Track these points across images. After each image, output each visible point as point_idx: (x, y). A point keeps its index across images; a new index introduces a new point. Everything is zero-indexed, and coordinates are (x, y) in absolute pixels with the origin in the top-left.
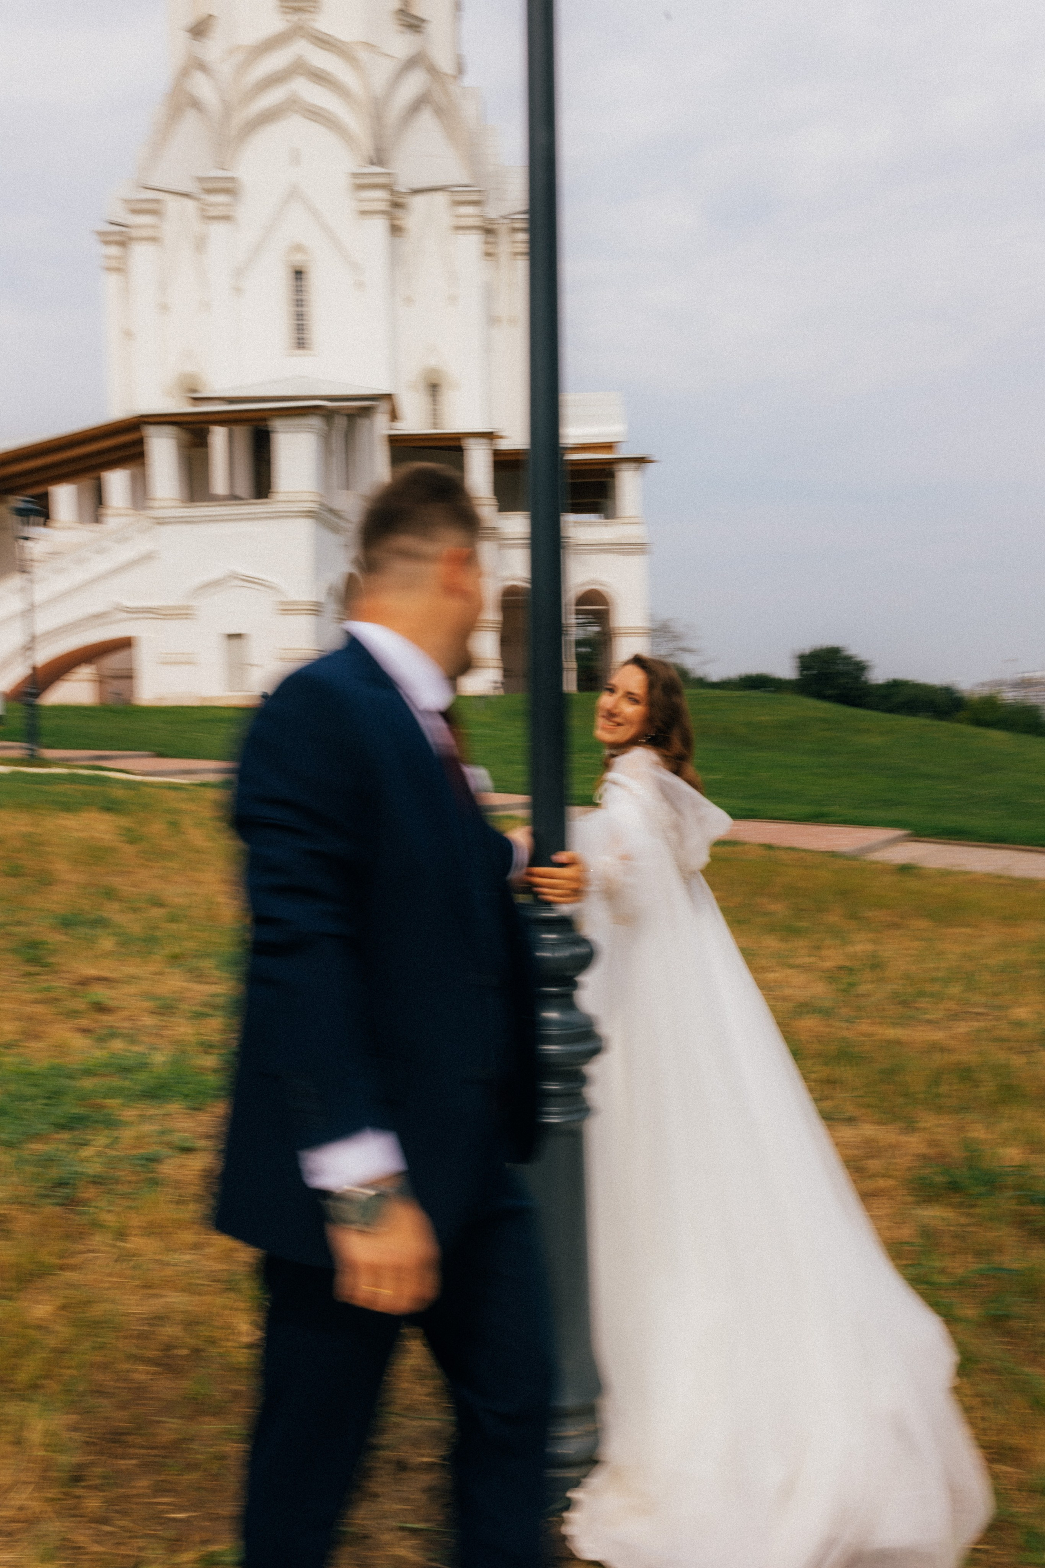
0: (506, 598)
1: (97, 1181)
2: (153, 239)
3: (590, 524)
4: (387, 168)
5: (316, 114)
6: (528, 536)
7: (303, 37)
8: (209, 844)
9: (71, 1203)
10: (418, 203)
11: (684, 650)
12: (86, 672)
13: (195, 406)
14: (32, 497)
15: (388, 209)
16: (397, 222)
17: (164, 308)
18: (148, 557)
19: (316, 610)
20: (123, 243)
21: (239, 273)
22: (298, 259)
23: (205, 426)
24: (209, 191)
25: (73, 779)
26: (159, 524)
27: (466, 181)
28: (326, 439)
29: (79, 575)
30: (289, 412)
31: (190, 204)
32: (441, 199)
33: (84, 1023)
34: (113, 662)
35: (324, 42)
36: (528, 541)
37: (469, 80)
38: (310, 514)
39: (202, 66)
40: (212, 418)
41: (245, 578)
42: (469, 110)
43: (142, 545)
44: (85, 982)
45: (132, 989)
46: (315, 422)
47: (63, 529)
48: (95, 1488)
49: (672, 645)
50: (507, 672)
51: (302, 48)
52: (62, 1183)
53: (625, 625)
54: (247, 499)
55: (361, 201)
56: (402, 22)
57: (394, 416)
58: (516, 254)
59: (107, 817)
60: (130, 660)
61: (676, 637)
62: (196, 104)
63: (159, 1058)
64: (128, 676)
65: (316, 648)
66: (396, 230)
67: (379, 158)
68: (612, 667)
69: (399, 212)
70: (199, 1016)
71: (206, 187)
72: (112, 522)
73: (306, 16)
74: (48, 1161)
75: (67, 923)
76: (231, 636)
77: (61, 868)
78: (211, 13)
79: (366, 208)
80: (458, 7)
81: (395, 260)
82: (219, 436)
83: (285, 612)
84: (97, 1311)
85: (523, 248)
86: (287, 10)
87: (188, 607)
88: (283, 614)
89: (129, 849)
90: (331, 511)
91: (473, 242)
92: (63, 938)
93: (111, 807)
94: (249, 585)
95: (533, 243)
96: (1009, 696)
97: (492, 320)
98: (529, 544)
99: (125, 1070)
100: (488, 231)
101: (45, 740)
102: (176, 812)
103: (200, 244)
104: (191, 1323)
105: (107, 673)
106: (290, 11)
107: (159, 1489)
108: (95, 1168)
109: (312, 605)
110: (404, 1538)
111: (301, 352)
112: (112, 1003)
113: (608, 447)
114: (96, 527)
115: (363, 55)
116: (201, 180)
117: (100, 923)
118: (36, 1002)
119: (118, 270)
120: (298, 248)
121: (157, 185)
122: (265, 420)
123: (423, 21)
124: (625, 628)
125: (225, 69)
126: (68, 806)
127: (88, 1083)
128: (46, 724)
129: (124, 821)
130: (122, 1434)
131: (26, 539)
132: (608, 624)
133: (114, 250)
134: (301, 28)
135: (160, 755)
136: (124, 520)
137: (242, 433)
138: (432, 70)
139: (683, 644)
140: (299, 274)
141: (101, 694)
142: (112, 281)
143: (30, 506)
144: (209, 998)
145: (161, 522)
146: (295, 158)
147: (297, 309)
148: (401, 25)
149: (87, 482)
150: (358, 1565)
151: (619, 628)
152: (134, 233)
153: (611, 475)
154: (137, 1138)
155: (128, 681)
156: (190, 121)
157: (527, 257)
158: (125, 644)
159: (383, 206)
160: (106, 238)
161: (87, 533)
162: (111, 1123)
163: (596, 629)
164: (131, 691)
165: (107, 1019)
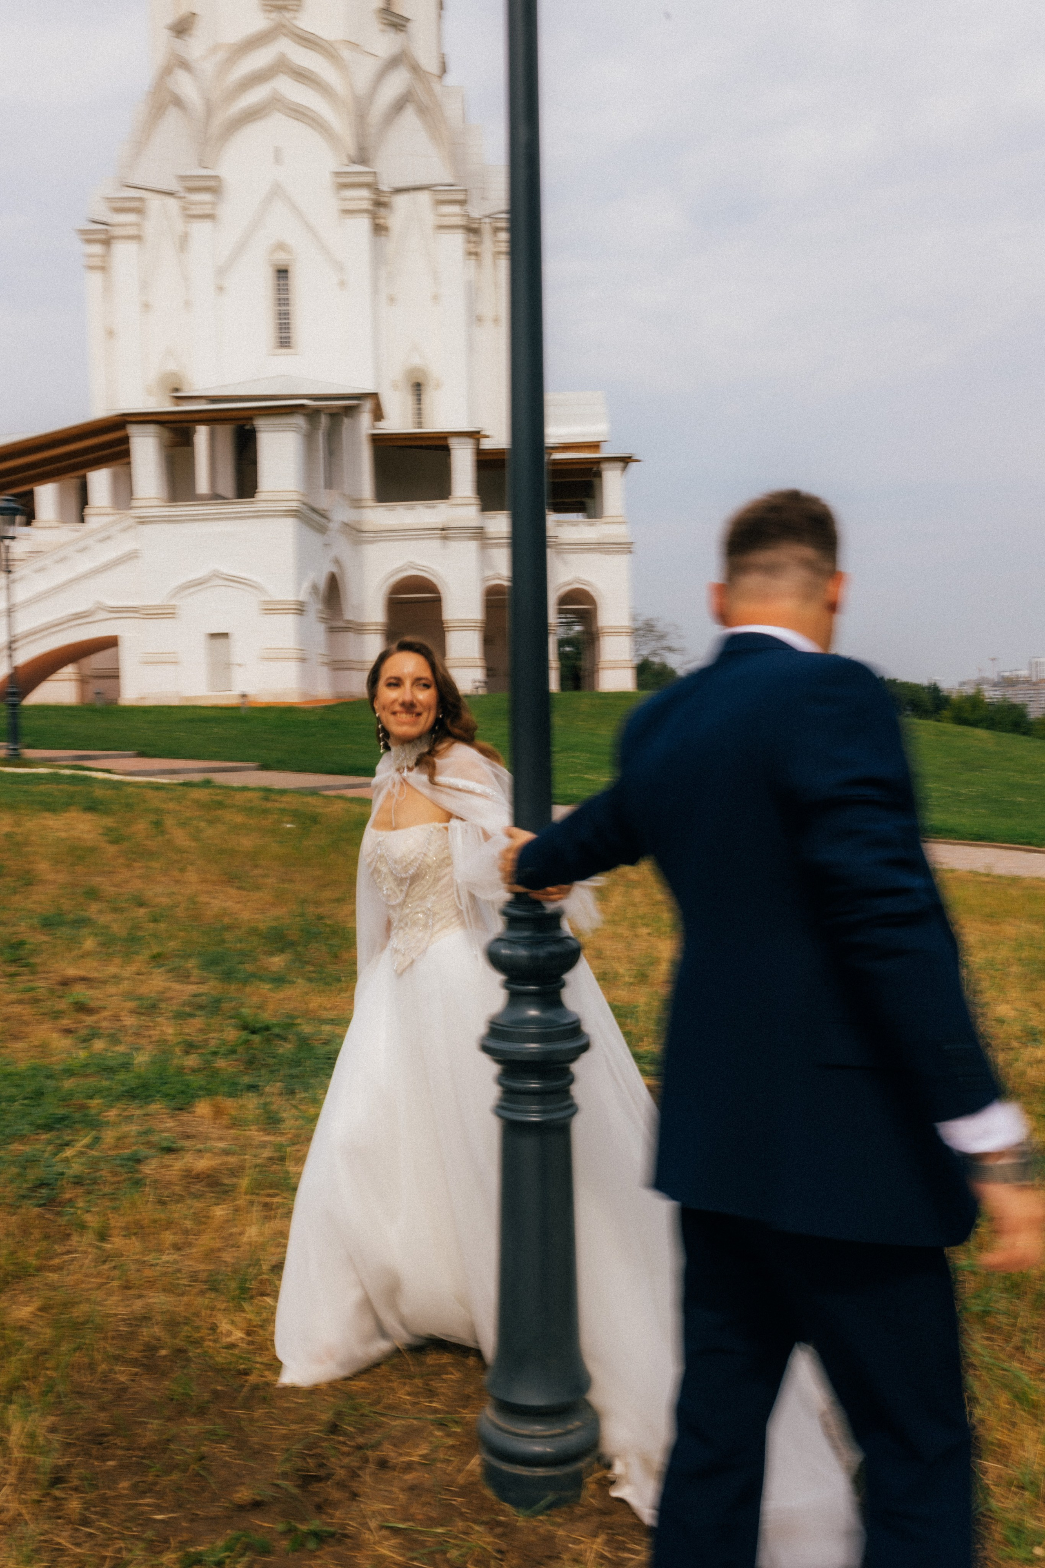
0: (489, 598)
1: (78, 1181)
2: (138, 238)
3: (574, 524)
4: (372, 168)
5: (299, 113)
6: (509, 535)
7: (285, 35)
8: (193, 844)
9: (50, 1203)
10: (400, 201)
11: (670, 649)
12: (69, 671)
13: (178, 405)
14: (12, 495)
15: (370, 208)
16: (381, 221)
17: (146, 306)
18: (131, 556)
19: (300, 609)
20: (107, 242)
21: (222, 271)
22: (281, 258)
23: (190, 425)
24: (191, 190)
25: (55, 778)
26: (143, 523)
27: (450, 180)
28: (309, 438)
29: (62, 574)
30: (271, 412)
31: (171, 202)
32: (424, 197)
33: (65, 1022)
34: (97, 661)
35: (308, 41)
36: (509, 541)
37: (451, 79)
38: (294, 513)
39: (184, 65)
40: (197, 417)
41: (227, 577)
42: (452, 109)
43: (125, 544)
44: (66, 983)
45: (111, 989)
46: (299, 421)
47: (45, 528)
48: (76, 1489)
49: (653, 645)
50: (490, 672)
51: (285, 46)
52: (42, 1184)
53: (608, 625)
54: (232, 499)
55: (344, 200)
56: (385, 21)
57: (378, 415)
58: (500, 253)
59: (89, 816)
60: (117, 660)
61: (662, 637)
62: (178, 102)
63: (141, 1059)
64: (114, 675)
65: (298, 648)
66: (379, 229)
67: (362, 157)
68: (600, 666)
69: (382, 211)
70: (180, 1016)
71: (187, 185)
72: (93, 522)
73: (288, 15)
74: (31, 1161)
75: (48, 924)
76: (214, 636)
77: (43, 867)
78: (194, 11)
79: (350, 207)
80: (441, 6)
81: (378, 259)
82: (202, 435)
83: (267, 612)
84: (79, 1312)
85: (504, 247)
86: (269, 8)
87: (174, 607)
88: (266, 614)
89: (112, 849)
90: (314, 510)
91: (456, 241)
92: (44, 938)
93: (93, 807)
94: (232, 584)
95: (513, 243)
96: (991, 695)
97: (477, 320)
98: (508, 543)
99: (109, 1070)
100: (472, 230)
101: (27, 740)
102: (158, 811)
103: (184, 242)
104: (172, 1324)
105: (88, 673)
106: (273, 9)
107: (140, 1491)
108: (76, 1168)
109: (295, 604)
110: (386, 1538)
111: (284, 351)
112: (93, 1004)
113: (595, 446)
114: (79, 526)
115: (346, 53)
116: (183, 178)
117: (81, 922)
118: (20, 1002)
119: (103, 269)
120: (281, 246)
121: (140, 183)
122: (251, 419)
123: (408, 20)
124: (611, 627)
125: (208, 67)
126: (50, 806)
127: (68, 1084)
128: (25, 723)
129: (108, 821)
130: (104, 1435)
131: (13, 538)
132: (596, 623)
133: (97, 249)
134: (284, 26)
135: (142, 754)
136: (106, 520)
137: (225, 432)
138: (415, 69)
139: (665, 643)
140: (282, 273)
141: (82, 693)
142: (95, 279)
143: (13, 505)
144: (191, 998)
145: (143, 521)
146: (278, 157)
147: (279, 308)
148: (385, 24)
149: (71, 482)
150: (341, 1565)
151: (603, 628)
152: (117, 231)
153: (599, 474)
154: (119, 1139)
155: (112, 680)
156: (172, 117)
157: (508, 257)
158: (110, 643)
159: (366, 205)
160: (88, 237)
161: (69, 532)
162: (94, 1124)
163: (578, 628)
164: (117, 690)
165: (89, 1020)
